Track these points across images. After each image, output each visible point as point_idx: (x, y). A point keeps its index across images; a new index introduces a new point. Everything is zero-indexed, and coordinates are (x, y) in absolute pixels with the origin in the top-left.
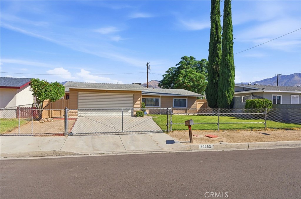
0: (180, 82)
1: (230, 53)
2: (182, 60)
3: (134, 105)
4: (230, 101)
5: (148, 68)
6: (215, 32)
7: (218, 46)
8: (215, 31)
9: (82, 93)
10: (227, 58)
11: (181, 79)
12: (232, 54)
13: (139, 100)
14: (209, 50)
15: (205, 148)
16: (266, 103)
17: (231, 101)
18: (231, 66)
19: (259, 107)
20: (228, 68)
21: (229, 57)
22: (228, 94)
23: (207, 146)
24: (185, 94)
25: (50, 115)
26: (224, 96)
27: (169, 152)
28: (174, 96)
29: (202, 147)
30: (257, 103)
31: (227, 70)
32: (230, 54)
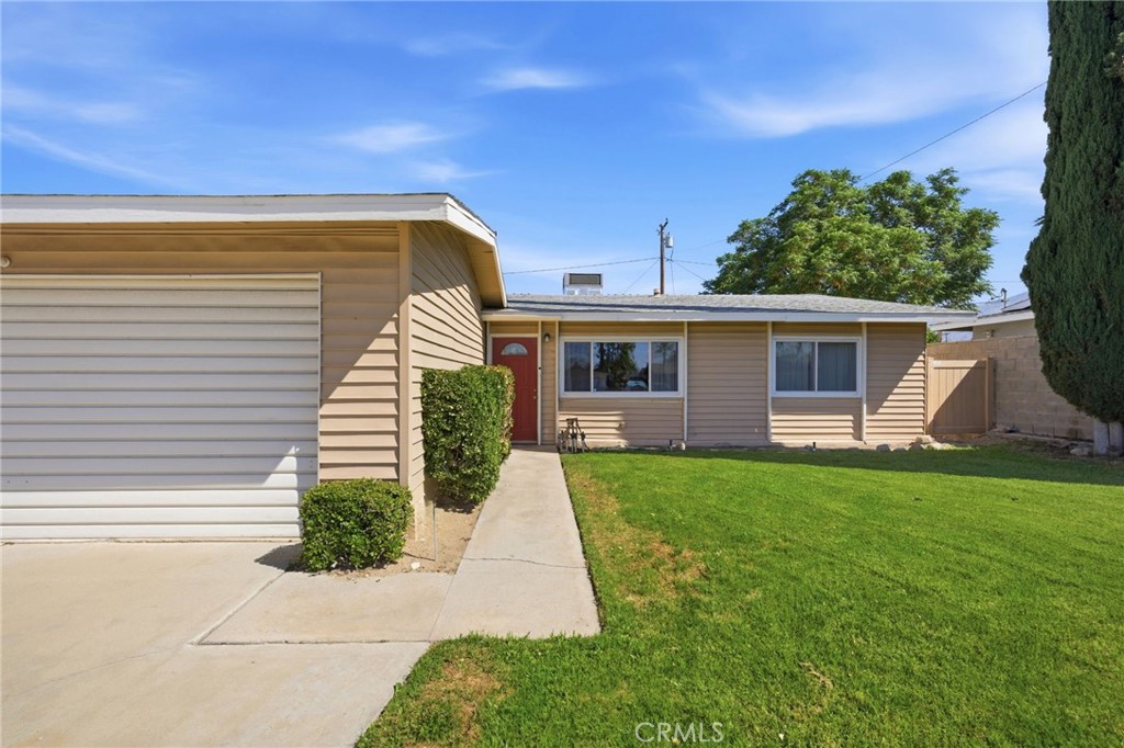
2: (796, 189)
3: (326, 409)
5: (664, 242)
11: (796, 258)
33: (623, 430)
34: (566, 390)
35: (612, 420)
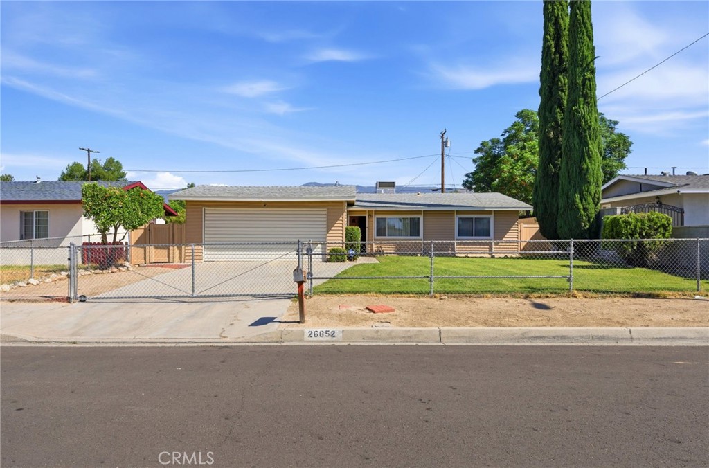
0: (504, 175)
1: (585, 96)
2: (517, 120)
3: (328, 235)
4: (589, 221)
5: (444, 144)
6: (553, 45)
7: (562, 79)
8: (552, 43)
9: (213, 209)
10: (577, 110)
11: (506, 167)
12: (594, 97)
13: (338, 222)
14: (540, 92)
15: (319, 338)
16: (652, 224)
17: (592, 220)
18: (589, 129)
19: (630, 234)
20: (579, 134)
21: (582, 106)
22: (582, 203)
23: (324, 334)
24: (487, 206)
25: (147, 259)
26: (572, 206)
27: (211, 344)
28: (457, 211)
29: (313, 335)
30: (623, 225)
31: (577, 140)
32: (585, 99)
33: (398, 250)
34: (377, 236)
35: (393, 247)
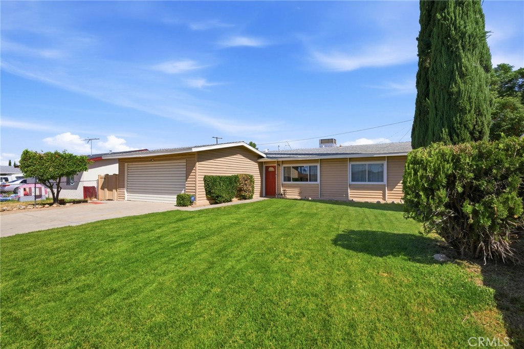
3: (187, 182)
13: (192, 171)
25: (105, 197)
28: (350, 159)
33: (300, 194)
34: (284, 181)
35: (297, 191)
